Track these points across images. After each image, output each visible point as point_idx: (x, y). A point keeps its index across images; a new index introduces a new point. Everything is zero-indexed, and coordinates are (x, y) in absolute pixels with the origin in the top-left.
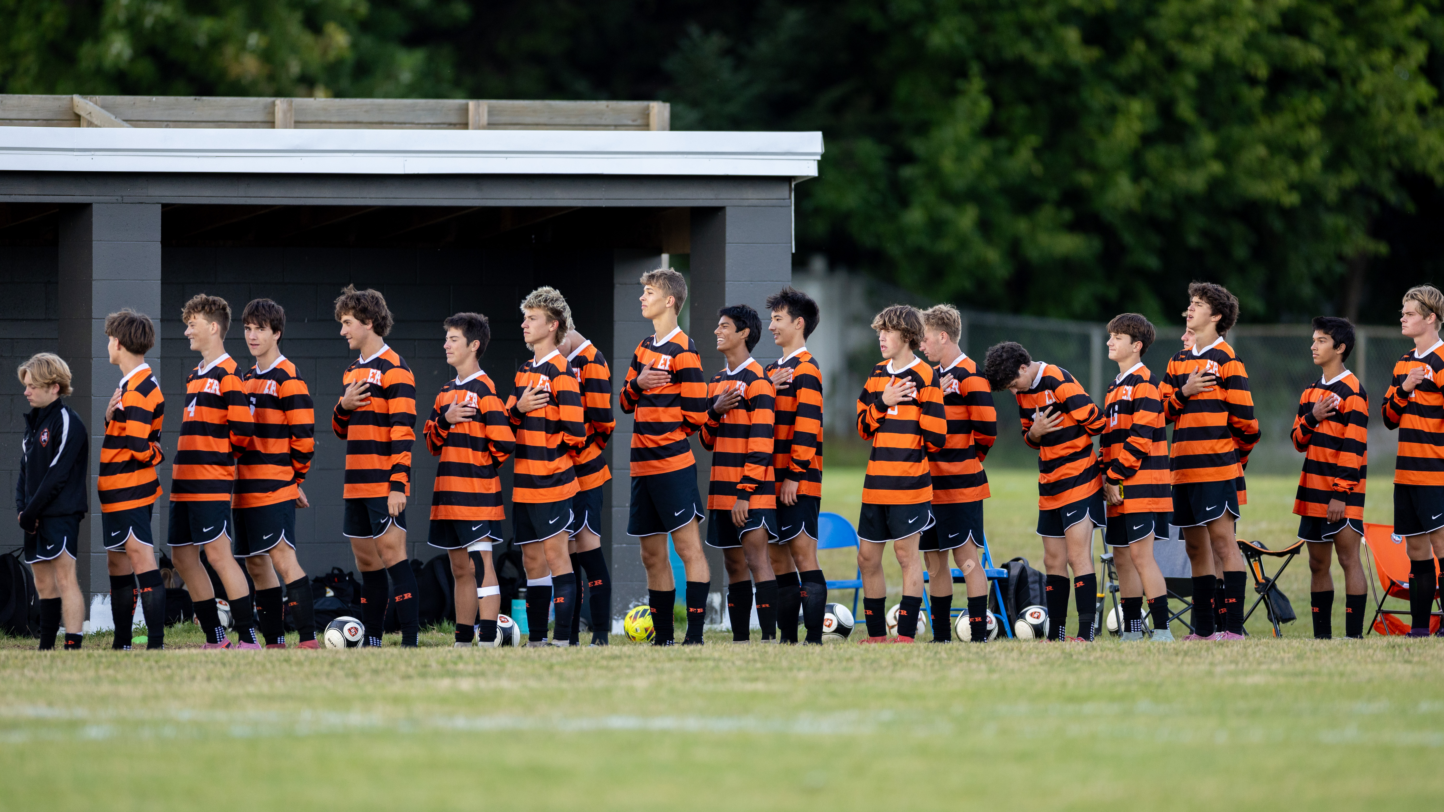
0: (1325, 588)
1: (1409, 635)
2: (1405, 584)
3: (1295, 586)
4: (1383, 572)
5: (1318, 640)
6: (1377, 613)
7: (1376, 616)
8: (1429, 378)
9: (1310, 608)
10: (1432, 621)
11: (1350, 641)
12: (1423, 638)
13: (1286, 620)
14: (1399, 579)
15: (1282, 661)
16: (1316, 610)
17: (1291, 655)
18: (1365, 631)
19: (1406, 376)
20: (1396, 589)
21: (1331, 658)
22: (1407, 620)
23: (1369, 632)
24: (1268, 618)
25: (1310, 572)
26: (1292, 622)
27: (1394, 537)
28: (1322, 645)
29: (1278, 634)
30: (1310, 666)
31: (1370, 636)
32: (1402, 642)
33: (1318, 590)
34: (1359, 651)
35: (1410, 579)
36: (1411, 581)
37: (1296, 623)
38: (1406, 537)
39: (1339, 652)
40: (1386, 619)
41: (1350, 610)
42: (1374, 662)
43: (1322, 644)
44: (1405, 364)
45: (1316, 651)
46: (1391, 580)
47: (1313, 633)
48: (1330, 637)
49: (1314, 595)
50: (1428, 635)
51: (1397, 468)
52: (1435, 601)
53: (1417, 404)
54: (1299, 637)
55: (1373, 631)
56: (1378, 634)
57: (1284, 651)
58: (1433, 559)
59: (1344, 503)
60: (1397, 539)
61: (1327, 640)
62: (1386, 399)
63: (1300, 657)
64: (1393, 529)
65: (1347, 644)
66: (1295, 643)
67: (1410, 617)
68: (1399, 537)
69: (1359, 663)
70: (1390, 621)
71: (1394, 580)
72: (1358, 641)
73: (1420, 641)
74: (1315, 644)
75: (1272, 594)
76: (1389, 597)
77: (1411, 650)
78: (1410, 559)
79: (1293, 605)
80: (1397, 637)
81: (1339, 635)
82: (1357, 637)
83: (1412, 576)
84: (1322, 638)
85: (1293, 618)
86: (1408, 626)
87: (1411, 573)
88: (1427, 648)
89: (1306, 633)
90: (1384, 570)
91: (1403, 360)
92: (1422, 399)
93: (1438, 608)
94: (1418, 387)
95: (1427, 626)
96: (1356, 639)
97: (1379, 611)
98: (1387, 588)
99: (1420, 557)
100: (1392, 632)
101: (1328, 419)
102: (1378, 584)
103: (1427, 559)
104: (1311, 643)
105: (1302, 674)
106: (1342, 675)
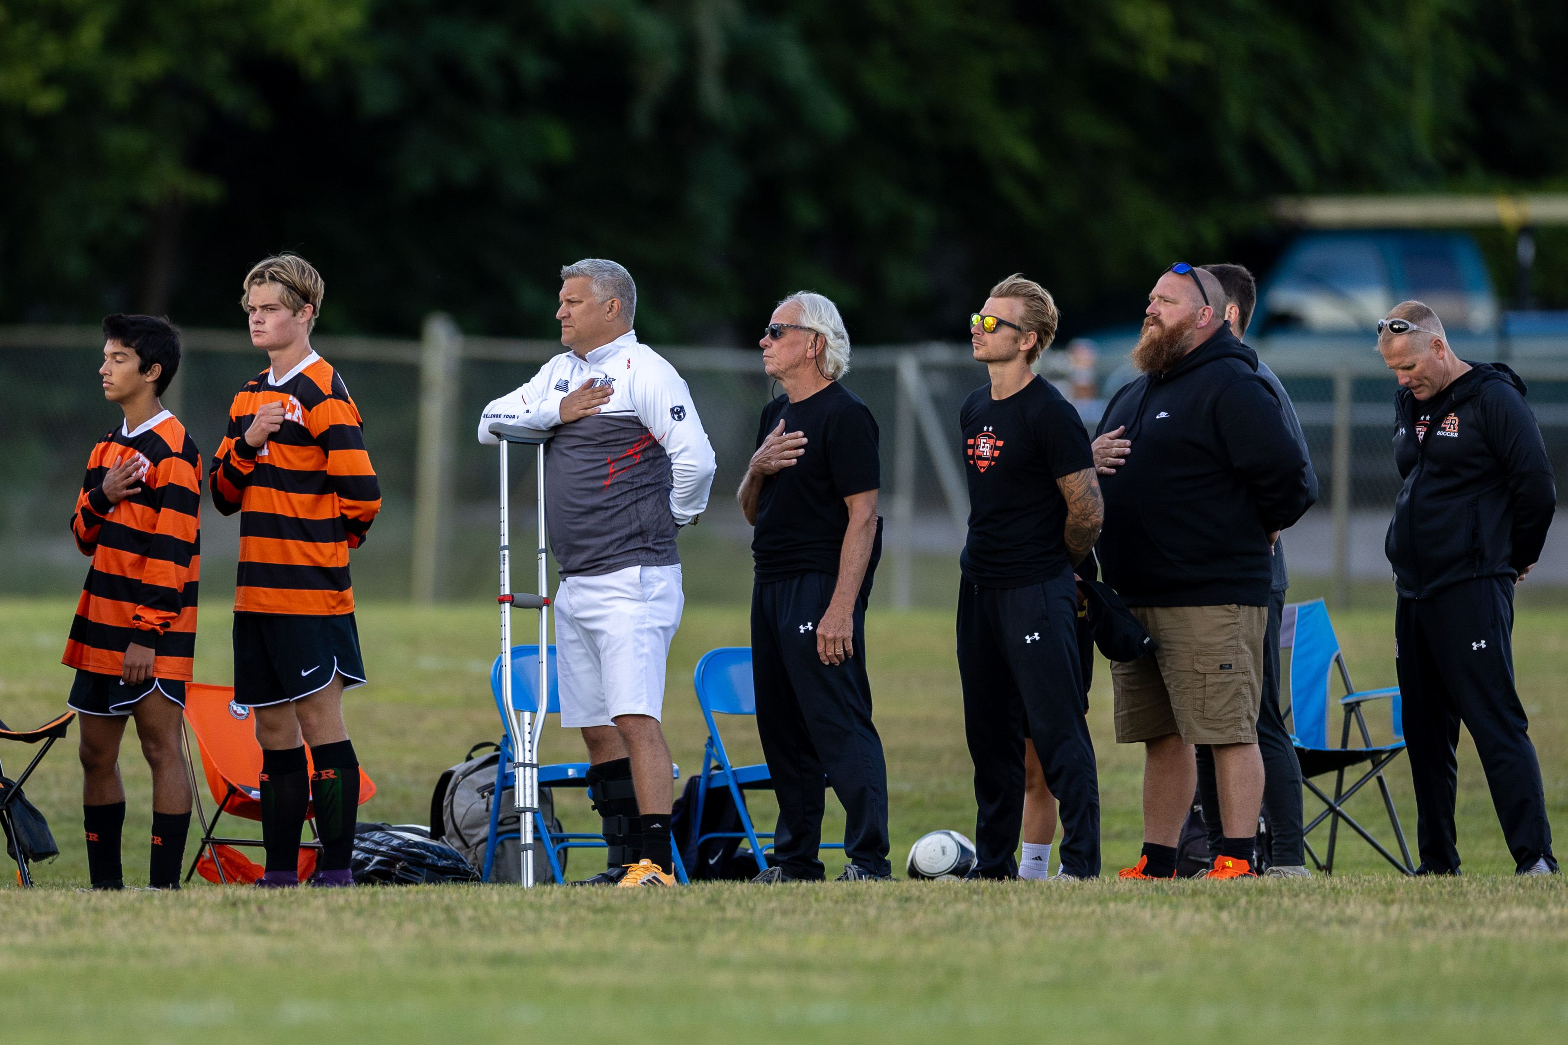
0: (110, 799)
1: (262, 883)
2: (254, 792)
3: (55, 795)
4: (215, 771)
5: (99, 892)
6: (204, 843)
7: (202, 849)
8: (296, 420)
9: (82, 833)
10: (302, 859)
11: (156, 894)
12: (287, 890)
13: (39, 856)
14: (243, 783)
15: (35, 928)
16: (94, 837)
17: (50, 919)
18: (183, 876)
19: (252, 416)
20: (238, 800)
21: (124, 925)
22: (258, 857)
23: (188, 879)
24: (9, 852)
25: (81, 769)
26: (50, 859)
27: (235, 708)
28: (106, 901)
29: (26, 881)
30: (86, 937)
31: (190, 884)
32: (249, 895)
33: (96, 803)
34: (172, 913)
35: (262, 783)
36: (263, 787)
37: (58, 860)
38: (256, 708)
39: (137, 913)
40: (220, 855)
41: (158, 841)
42: (200, 932)
43: (106, 898)
44: (250, 397)
45: (96, 910)
46: (230, 785)
47: (89, 878)
48: (119, 886)
49: (89, 810)
50: (295, 883)
51: (239, 584)
52: (306, 822)
53: (272, 468)
54: (64, 885)
55: (196, 876)
56: (204, 880)
57: (39, 911)
58: (303, 747)
59: (153, 651)
60: (240, 710)
61: (115, 892)
62: (216, 460)
63: (68, 921)
64: (233, 694)
65: (150, 898)
66: (58, 896)
67: (262, 851)
68: (243, 708)
69: (172, 932)
70: (226, 858)
71: (235, 784)
72: (169, 893)
73: (282, 894)
74: (94, 900)
75: (16, 809)
76: (224, 814)
77: (267, 909)
78: (261, 748)
79: (52, 828)
80: (239, 886)
81: (136, 883)
82: (168, 887)
83: (266, 777)
84: (106, 888)
85: (54, 852)
86: (260, 867)
87: (264, 772)
88: (294, 906)
89: (75, 878)
90: (216, 766)
91: (246, 390)
92: (282, 459)
93: (312, 835)
94: (272, 437)
95: (292, 866)
96: (166, 891)
97: (208, 839)
98: (222, 799)
99: (280, 743)
100: (231, 879)
101: (130, 498)
102: (205, 792)
103: (292, 747)
104: (85, 897)
105: (71, 952)
106: (143, 953)
